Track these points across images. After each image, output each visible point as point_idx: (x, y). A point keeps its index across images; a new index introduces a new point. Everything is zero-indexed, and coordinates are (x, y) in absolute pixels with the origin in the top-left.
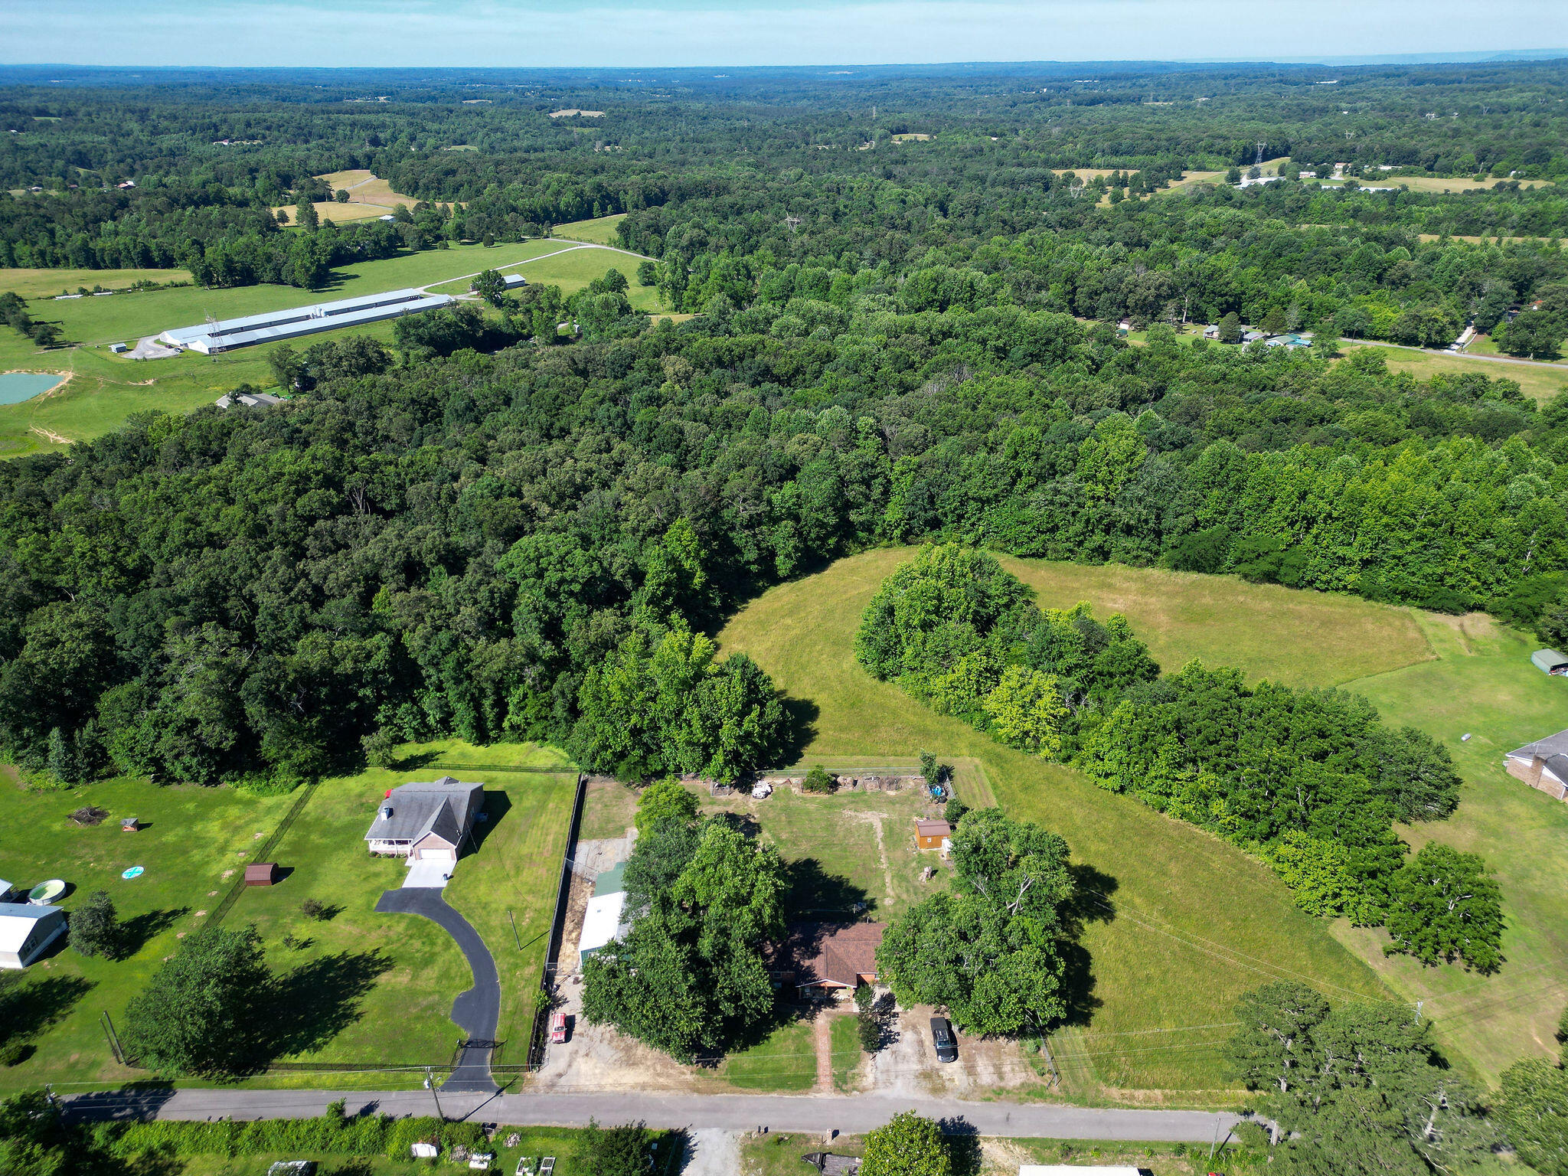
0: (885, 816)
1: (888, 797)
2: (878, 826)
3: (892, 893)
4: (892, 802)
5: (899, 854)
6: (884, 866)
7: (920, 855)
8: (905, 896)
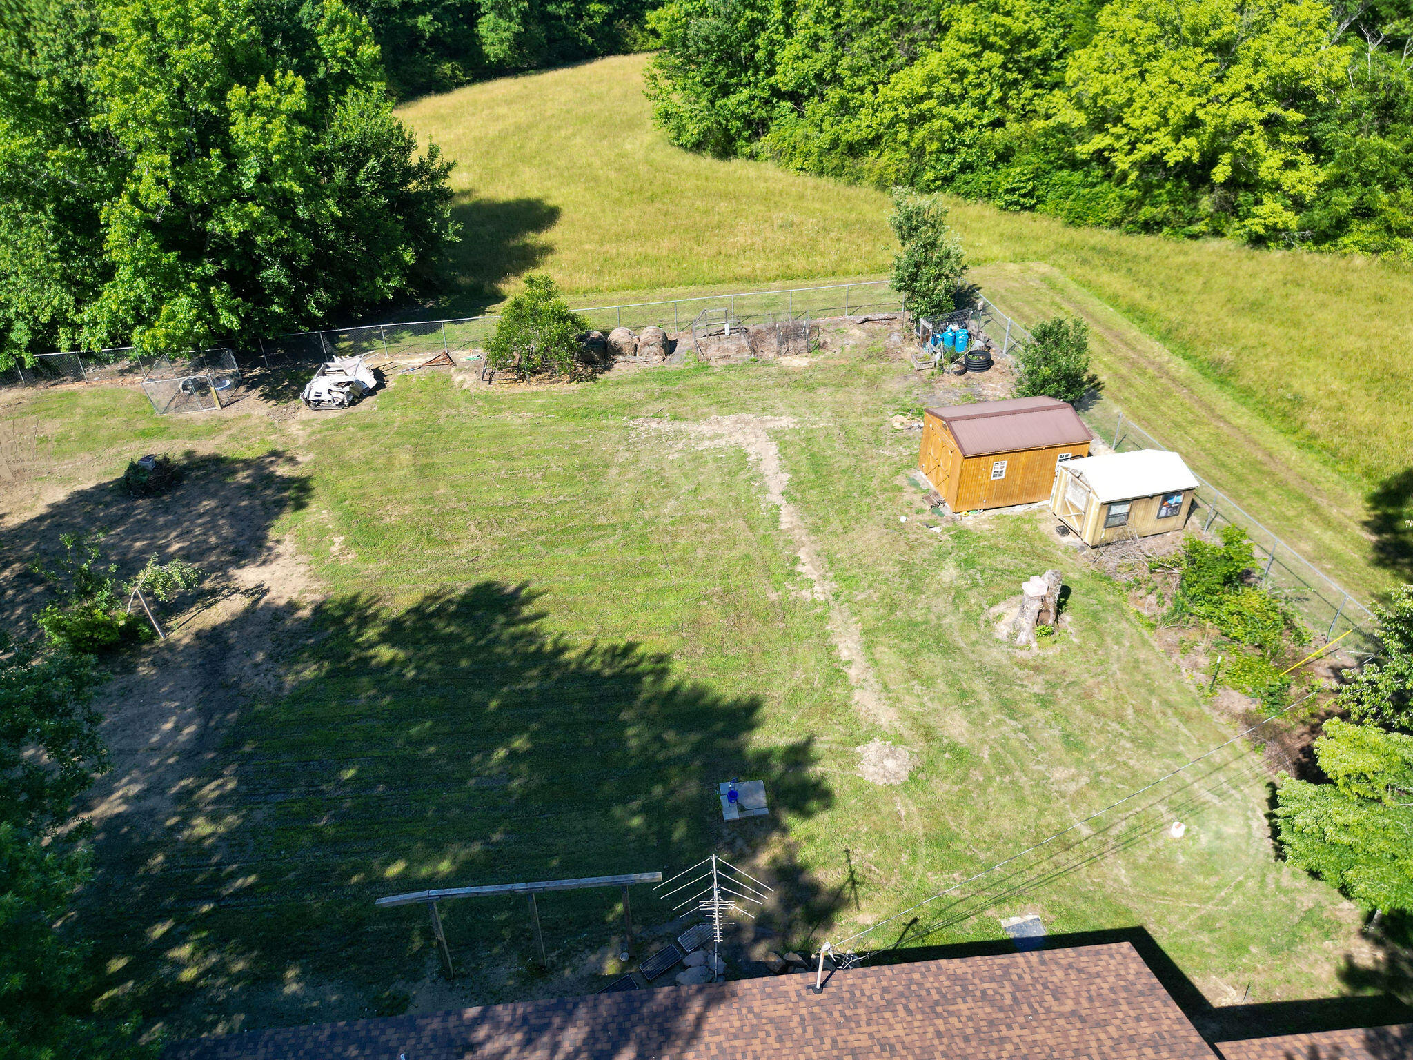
0: (786, 422)
1: (784, 373)
2: (766, 455)
3: (886, 717)
4: (803, 383)
5: (870, 537)
6: (820, 592)
7: (960, 534)
8: (956, 727)
